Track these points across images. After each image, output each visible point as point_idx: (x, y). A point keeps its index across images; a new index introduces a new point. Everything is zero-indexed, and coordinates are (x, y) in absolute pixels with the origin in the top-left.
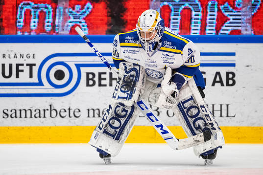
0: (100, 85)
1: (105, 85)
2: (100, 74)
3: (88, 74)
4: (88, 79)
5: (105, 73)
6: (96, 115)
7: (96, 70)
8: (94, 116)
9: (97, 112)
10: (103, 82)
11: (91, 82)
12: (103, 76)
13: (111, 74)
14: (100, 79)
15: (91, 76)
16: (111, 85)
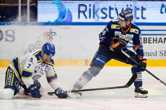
0: (149, 43)
1: (151, 43)
2: (149, 38)
3: (144, 38)
4: (144, 40)
5: (151, 38)
6: (147, 55)
7: (147, 37)
8: (146, 55)
9: (148, 54)
10: (150, 42)
11: (145, 42)
12: (150, 39)
13: (154, 38)
14: (149, 40)
15: (145, 39)
16: (154, 43)
